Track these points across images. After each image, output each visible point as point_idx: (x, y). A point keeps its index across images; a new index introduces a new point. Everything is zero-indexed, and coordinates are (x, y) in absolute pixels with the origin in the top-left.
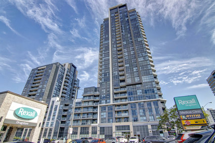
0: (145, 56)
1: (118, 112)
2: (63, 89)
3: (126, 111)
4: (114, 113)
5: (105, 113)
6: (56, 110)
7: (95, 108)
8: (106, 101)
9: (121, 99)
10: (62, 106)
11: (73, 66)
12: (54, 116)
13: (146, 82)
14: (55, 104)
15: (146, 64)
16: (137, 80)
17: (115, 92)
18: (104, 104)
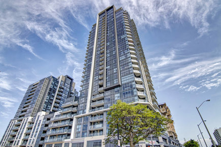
0: (126, 54)
1: (94, 123)
2: (55, 102)
5: (80, 126)
6: (39, 126)
7: (72, 120)
8: (83, 111)
10: (45, 120)
11: (68, 77)
12: (37, 132)
13: (126, 84)
14: (39, 119)
17: (93, 99)
18: (82, 115)
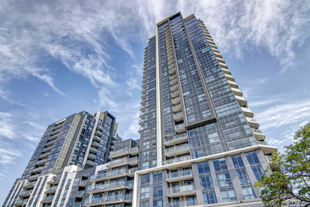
0: (217, 73)
1: (174, 184)
2: (90, 152)
3: (190, 181)
4: (165, 186)
5: (148, 189)
6: (67, 189)
7: (130, 179)
8: (150, 163)
9: (178, 156)
10: (78, 180)
11: (109, 115)
12: (64, 199)
13: (225, 117)
14: (68, 178)
15: (220, 85)
16: (206, 115)
17: (167, 143)
18: (148, 170)
